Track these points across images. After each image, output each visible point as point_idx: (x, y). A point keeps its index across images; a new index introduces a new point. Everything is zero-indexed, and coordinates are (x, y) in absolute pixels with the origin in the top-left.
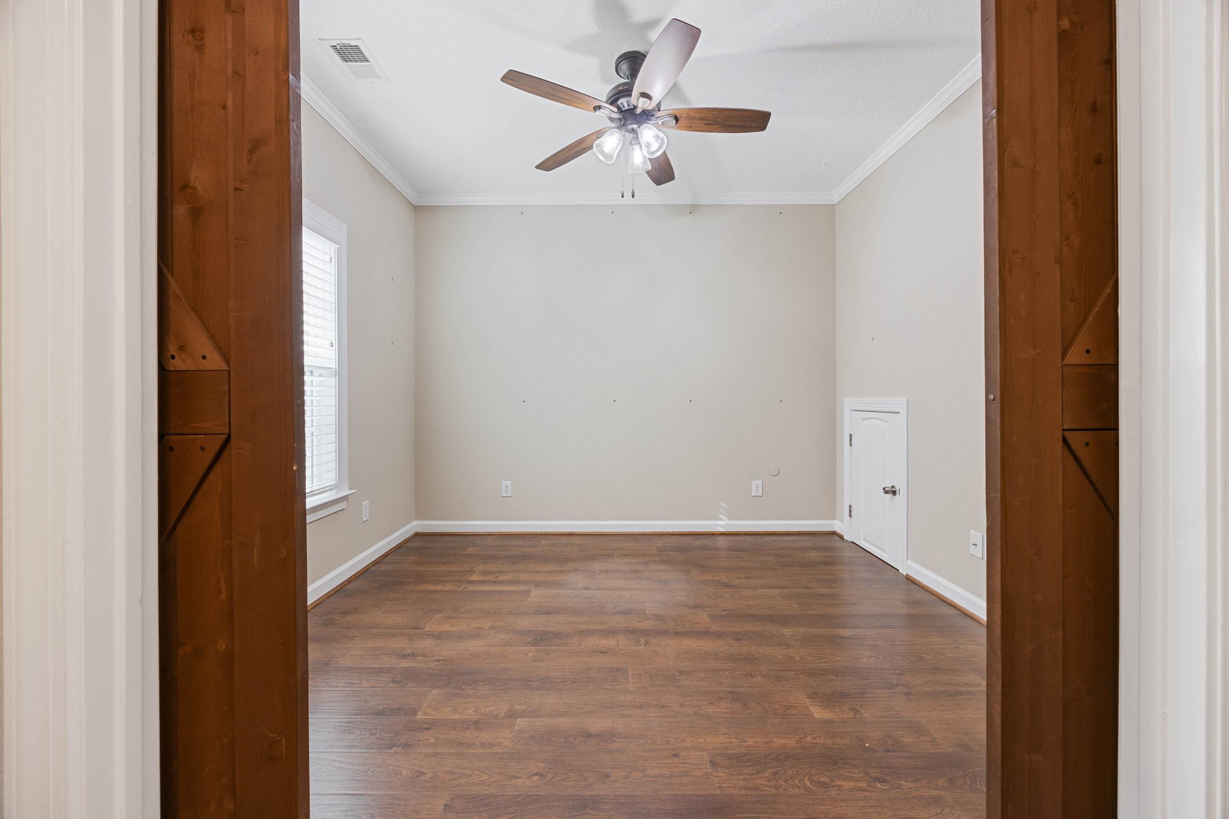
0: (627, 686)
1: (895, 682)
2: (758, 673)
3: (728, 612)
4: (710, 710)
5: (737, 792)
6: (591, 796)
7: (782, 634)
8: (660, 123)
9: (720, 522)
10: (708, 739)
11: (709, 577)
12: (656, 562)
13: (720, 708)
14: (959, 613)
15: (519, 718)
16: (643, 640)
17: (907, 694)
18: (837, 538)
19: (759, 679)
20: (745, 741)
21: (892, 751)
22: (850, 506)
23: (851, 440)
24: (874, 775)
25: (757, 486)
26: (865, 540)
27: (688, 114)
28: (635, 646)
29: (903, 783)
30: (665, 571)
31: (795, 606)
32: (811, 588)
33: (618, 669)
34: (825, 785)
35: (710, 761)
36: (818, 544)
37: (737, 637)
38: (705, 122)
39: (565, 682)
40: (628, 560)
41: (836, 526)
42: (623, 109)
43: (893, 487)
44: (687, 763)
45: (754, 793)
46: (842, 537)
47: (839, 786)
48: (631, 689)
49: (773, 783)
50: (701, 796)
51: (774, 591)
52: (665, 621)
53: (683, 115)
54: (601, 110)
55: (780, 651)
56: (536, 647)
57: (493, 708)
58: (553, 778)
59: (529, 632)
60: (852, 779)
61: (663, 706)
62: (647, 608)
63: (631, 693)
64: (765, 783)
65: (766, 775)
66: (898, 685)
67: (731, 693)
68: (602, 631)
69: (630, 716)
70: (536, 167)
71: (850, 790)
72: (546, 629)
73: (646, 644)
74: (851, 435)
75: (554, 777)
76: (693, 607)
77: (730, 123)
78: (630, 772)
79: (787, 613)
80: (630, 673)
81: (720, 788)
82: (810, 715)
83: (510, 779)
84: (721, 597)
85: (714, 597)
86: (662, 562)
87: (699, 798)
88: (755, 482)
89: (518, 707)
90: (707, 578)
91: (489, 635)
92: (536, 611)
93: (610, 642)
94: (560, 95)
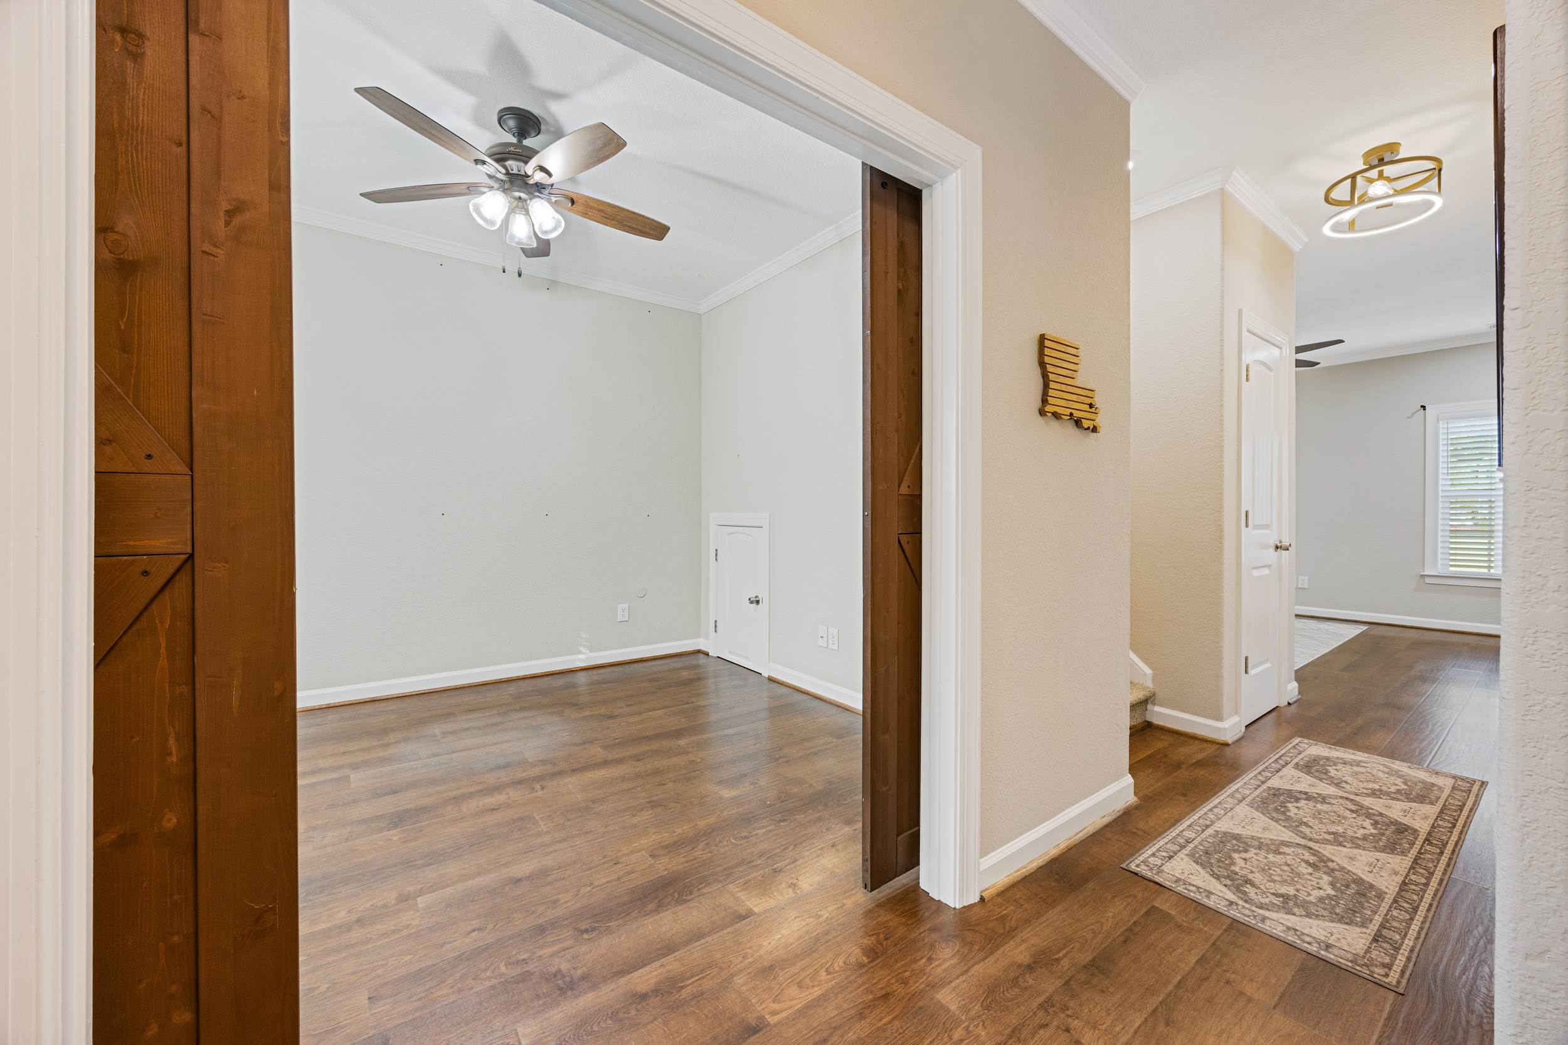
0: (540, 829)
1: (777, 756)
2: (668, 781)
3: (620, 739)
4: (635, 820)
5: (680, 867)
6: (546, 921)
7: (679, 745)
8: (553, 201)
9: (581, 656)
10: (642, 842)
11: (587, 713)
12: (516, 710)
13: (644, 816)
14: (810, 697)
15: (418, 897)
16: (538, 786)
17: (787, 762)
18: (702, 656)
19: (671, 785)
20: (675, 832)
21: (786, 801)
22: (716, 621)
23: (716, 555)
24: (777, 819)
25: (623, 610)
26: (730, 652)
27: (587, 202)
28: (530, 794)
29: (797, 816)
30: (532, 717)
31: (683, 720)
32: (693, 702)
33: (521, 819)
34: (746, 838)
35: (650, 856)
36: (687, 663)
37: (638, 758)
38: (603, 215)
39: (461, 848)
40: (476, 715)
41: (701, 644)
42: (511, 172)
43: (756, 597)
44: (630, 865)
45: (695, 862)
46: (707, 654)
47: (757, 834)
48: (544, 830)
49: (707, 850)
50: (651, 881)
51: (660, 712)
52: (555, 764)
53: (580, 201)
54: (485, 166)
55: (681, 759)
56: (397, 830)
57: (374, 901)
58: (495, 926)
59: (377, 818)
60: (764, 827)
61: (587, 833)
62: (527, 757)
63: (547, 833)
64: (701, 853)
65: (700, 848)
66: (781, 758)
67: (649, 802)
68: (481, 791)
69: (555, 851)
70: (361, 194)
71: (764, 834)
72: (401, 808)
73: (543, 789)
74: (716, 550)
75: (497, 925)
76: (580, 744)
77: (629, 224)
78: (579, 890)
79: (678, 728)
80: (537, 817)
81: (666, 870)
82: (721, 797)
83: (442, 947)
84: (609, 728)
85: (600, 729)
86: (523, 709)
87: (651, 883)
88: (620, 607)
89: (411, 889)
90: (585, 715)
91: (313, 838)
92: (373, 795)
93: (500, 798)
94: (434, 132)
